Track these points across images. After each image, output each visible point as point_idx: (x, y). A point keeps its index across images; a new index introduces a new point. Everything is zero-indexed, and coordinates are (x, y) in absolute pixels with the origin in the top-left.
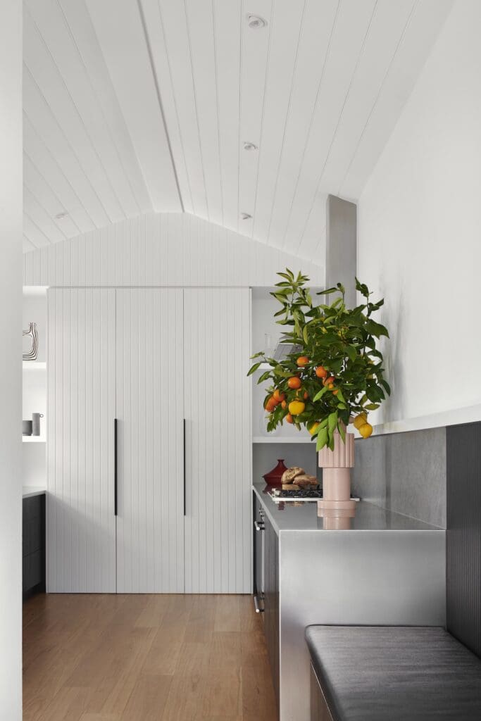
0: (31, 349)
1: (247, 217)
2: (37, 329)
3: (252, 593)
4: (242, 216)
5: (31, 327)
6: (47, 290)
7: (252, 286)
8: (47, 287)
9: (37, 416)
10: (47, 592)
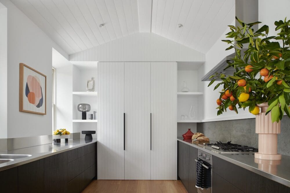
0: (92, 87)
1: (181, 26)
2: (94, 79)
3: (177, 180)
4: (178, 26)
5: (92, 79)
6: (98, 63)
7: (177, 61)
8: (98, 62)
9: (95, 112)
10: (98, 179)
